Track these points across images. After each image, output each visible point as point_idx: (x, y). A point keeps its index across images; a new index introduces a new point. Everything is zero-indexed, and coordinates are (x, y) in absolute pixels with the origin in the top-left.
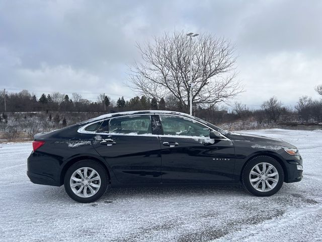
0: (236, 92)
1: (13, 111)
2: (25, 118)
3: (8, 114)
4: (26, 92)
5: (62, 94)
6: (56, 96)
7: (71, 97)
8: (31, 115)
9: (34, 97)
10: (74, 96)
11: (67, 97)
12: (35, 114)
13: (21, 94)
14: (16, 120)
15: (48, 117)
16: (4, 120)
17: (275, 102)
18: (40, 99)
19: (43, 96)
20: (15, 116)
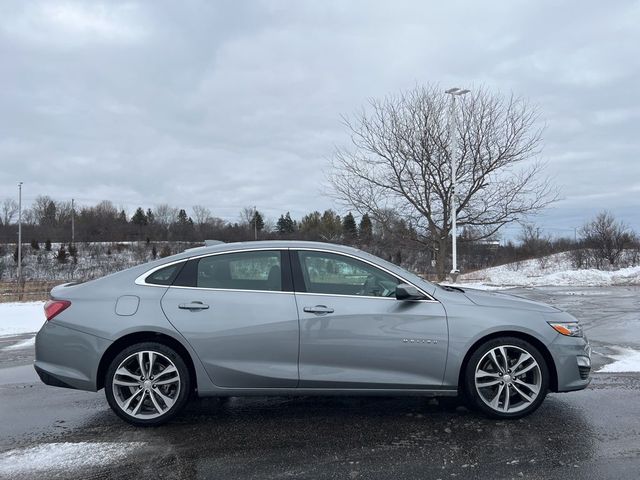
0: (543, 201)
1: (87, 240)
2: (109, 253)
3: (79, 245)
4: (108, 203)
5: (174, 208)
6: (163, 210)
7: (190, 214)
8: (120, 248)
9: (123, 213)
10: (197, 212)
11: (183, 214)
12: (127, 246)
13: (99, 209)
14: (93, 258)
15: (151, 252)
16: (70, 258)
17: (609, 222)
18: (134, 218)
19: (139, 212)
20: (90, 249)
